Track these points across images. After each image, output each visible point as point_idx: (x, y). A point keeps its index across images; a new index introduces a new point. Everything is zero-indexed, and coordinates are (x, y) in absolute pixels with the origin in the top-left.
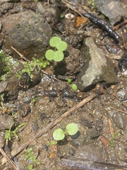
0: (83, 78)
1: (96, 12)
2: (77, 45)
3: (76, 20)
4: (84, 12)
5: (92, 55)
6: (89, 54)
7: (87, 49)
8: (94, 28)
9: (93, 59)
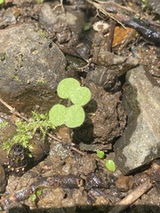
0: (126, 151)
1: (150, 14)
2: (113, 85)
3: (113, 32)
4: (127, 18)
5: (142, 105)
6: (137, 102)
7: (133, 92)
8: (147, 46)
9: (144, 112)
